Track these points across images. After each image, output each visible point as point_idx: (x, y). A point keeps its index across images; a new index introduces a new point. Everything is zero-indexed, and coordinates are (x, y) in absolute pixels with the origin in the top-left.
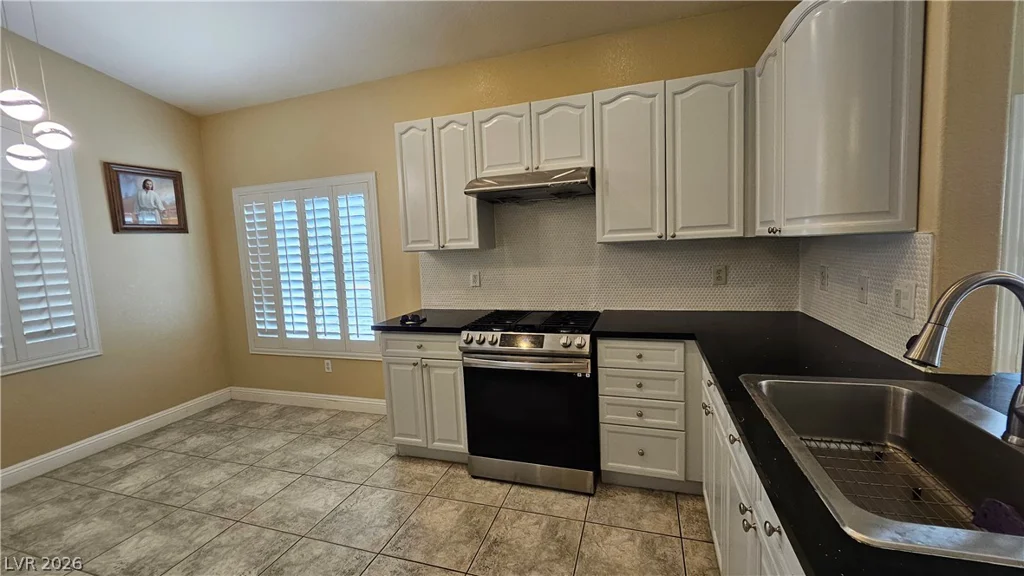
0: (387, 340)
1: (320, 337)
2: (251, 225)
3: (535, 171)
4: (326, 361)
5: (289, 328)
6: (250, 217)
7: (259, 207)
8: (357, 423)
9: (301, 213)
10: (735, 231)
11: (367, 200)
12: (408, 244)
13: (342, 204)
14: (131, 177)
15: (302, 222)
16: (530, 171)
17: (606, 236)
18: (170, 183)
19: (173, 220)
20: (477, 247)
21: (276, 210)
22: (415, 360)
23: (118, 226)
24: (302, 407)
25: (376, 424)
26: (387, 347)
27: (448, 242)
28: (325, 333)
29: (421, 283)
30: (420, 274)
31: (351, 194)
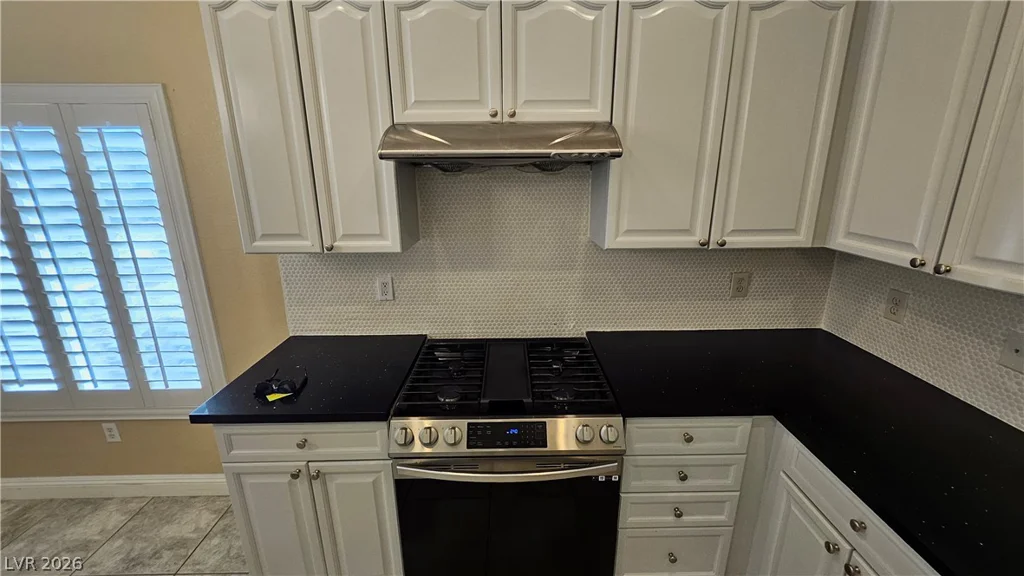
0: (229, 435)
1: (84, 387)
3: (507, 119)
4: (106, 426)
8: (184, 527)
10: (802, 239)
11: (151, 140)
12: (253, 238)
16: (497, 119)
17: (619, 239)
20: (398, 249)
22: (293, 466)
24: (65, 500)
25: (220, 522)
26: (230, 447)
27: (340, 240)
28: (92, 380)
29: (285, 293)
30: (282, 279)
31: (115, 124)
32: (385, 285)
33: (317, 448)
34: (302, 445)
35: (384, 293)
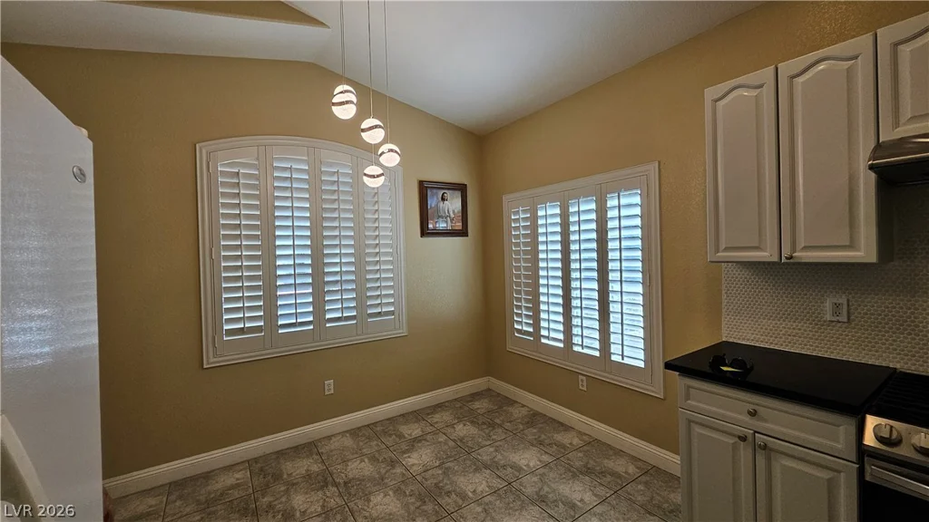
0: (689, 387)
1: (576, 349)
2: (517, 228)
4: (581, 377)
5: (544, 333)
6: (517, 221)
7: (524, 211)
9: (565, 216)
11: (646, 197)
12: (717, 251)
13: (612, 202)
14: (435, 191)
15: (565, 225)
18: (458, 194)
19: (459, 226)
21: (541, 213)
22: (741, 431)
23: (425, 232)
24: (551, 418)
25: (643, 477)
26: (688, 397)
27: (799, 251)
28: (582, 345)
29: (724, 304)
30: (723, 292)
31: (625, 190)
32: (837, 306)
33: (766, 421)
34: (753, 414)
35: (836, 313)
